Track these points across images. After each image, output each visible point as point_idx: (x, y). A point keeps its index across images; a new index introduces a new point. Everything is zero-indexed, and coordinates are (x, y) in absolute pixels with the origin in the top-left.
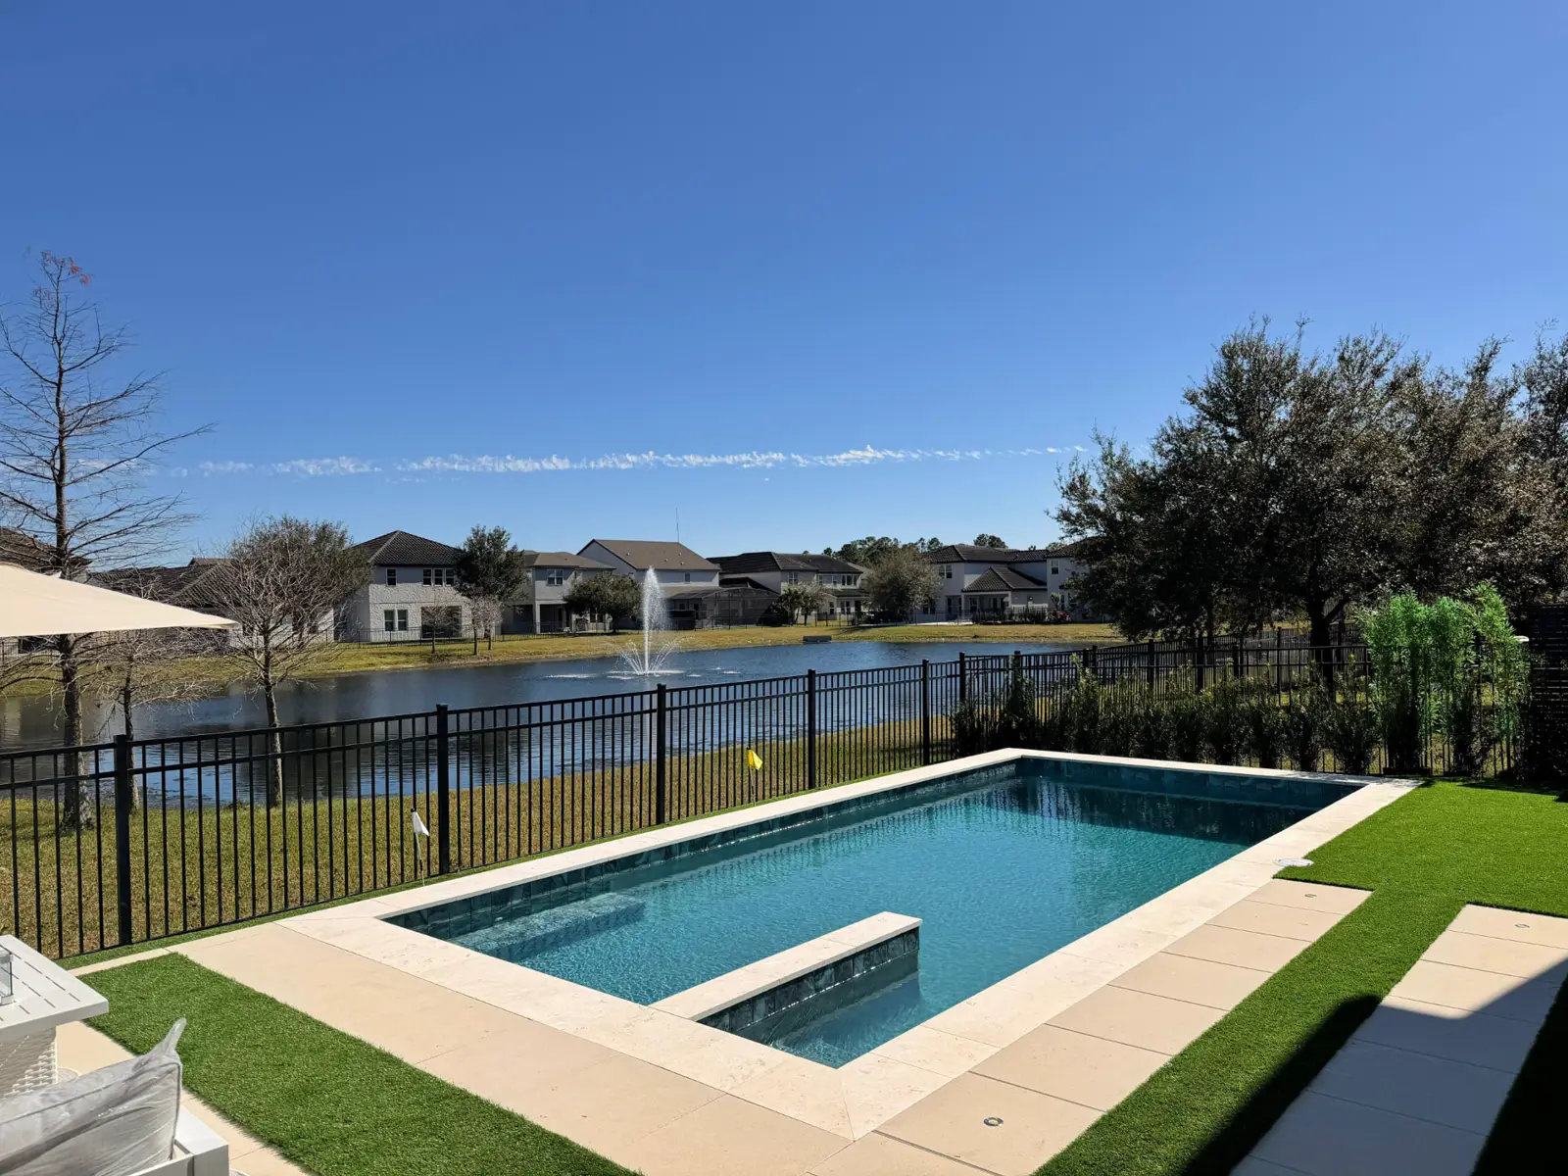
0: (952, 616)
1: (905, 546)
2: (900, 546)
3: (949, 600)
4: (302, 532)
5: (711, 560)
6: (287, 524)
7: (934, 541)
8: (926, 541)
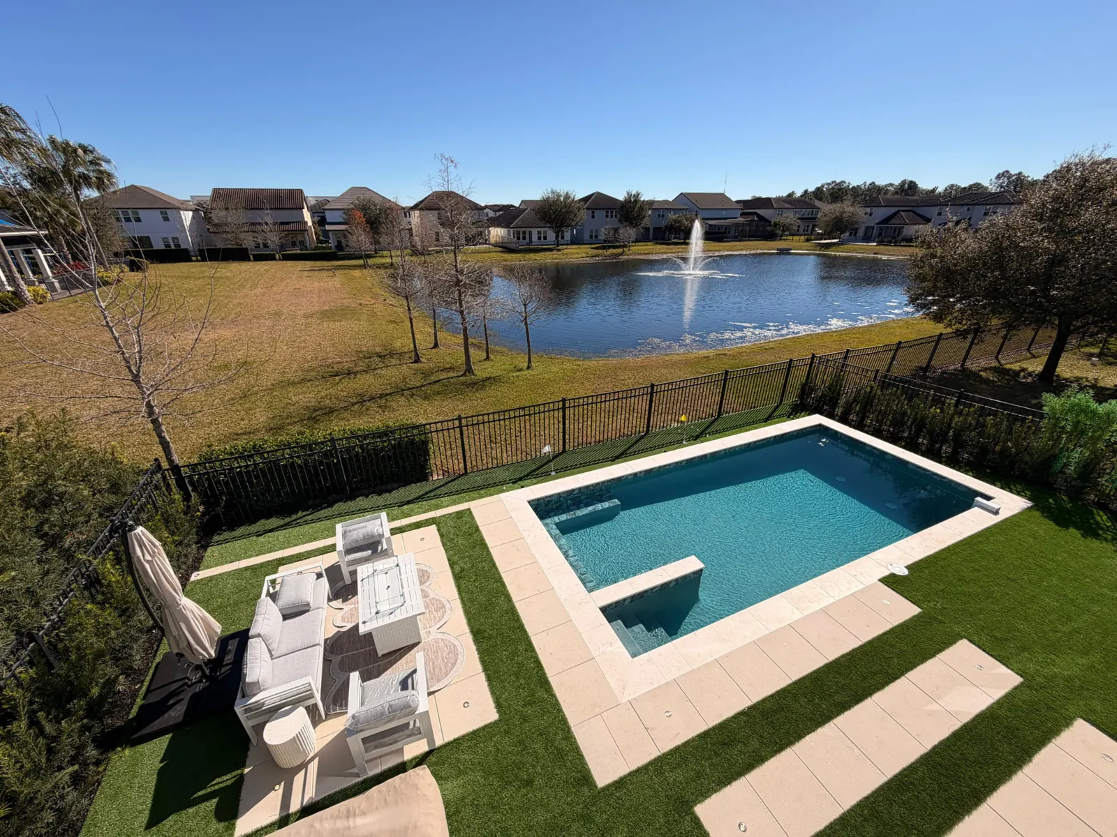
0: (867, 239)
1: (854, 187)
2: (851, 187)
3: (867, 228)
4: (559, 196)
5: (738, 202)
6: (552, 192)
7: (873, 183)
8: (868, 184)
